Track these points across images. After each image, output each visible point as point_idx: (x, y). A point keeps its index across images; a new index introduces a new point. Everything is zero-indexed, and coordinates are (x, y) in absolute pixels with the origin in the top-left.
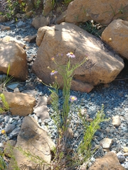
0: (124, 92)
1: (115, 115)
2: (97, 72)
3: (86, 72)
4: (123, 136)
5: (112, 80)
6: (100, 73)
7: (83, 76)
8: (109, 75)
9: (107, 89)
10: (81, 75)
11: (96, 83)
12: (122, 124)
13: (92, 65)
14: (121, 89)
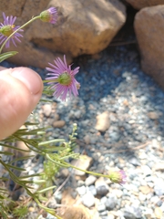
0: (123, 67)
1: (102, 111)
2: (72, 33)
3: (54, 34)
4: (110, 148)
5: (102, 47)
6: (78, 35)
7: (50, 40)
8: (96, 40)
9: (96, 61)
10: (45, 40)
11: (75, 54)
12: (112, 128)
13: (64, 20)
14: (118, 62)
